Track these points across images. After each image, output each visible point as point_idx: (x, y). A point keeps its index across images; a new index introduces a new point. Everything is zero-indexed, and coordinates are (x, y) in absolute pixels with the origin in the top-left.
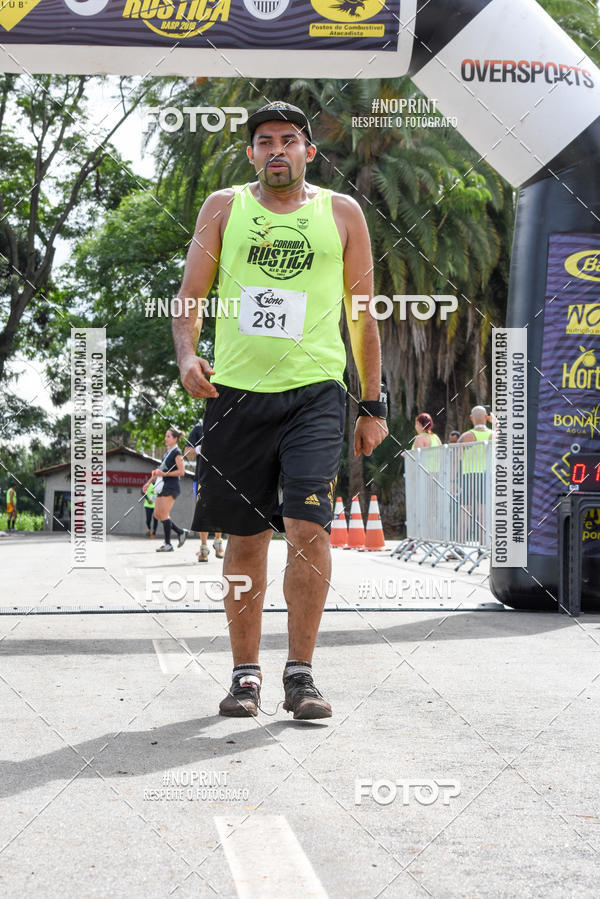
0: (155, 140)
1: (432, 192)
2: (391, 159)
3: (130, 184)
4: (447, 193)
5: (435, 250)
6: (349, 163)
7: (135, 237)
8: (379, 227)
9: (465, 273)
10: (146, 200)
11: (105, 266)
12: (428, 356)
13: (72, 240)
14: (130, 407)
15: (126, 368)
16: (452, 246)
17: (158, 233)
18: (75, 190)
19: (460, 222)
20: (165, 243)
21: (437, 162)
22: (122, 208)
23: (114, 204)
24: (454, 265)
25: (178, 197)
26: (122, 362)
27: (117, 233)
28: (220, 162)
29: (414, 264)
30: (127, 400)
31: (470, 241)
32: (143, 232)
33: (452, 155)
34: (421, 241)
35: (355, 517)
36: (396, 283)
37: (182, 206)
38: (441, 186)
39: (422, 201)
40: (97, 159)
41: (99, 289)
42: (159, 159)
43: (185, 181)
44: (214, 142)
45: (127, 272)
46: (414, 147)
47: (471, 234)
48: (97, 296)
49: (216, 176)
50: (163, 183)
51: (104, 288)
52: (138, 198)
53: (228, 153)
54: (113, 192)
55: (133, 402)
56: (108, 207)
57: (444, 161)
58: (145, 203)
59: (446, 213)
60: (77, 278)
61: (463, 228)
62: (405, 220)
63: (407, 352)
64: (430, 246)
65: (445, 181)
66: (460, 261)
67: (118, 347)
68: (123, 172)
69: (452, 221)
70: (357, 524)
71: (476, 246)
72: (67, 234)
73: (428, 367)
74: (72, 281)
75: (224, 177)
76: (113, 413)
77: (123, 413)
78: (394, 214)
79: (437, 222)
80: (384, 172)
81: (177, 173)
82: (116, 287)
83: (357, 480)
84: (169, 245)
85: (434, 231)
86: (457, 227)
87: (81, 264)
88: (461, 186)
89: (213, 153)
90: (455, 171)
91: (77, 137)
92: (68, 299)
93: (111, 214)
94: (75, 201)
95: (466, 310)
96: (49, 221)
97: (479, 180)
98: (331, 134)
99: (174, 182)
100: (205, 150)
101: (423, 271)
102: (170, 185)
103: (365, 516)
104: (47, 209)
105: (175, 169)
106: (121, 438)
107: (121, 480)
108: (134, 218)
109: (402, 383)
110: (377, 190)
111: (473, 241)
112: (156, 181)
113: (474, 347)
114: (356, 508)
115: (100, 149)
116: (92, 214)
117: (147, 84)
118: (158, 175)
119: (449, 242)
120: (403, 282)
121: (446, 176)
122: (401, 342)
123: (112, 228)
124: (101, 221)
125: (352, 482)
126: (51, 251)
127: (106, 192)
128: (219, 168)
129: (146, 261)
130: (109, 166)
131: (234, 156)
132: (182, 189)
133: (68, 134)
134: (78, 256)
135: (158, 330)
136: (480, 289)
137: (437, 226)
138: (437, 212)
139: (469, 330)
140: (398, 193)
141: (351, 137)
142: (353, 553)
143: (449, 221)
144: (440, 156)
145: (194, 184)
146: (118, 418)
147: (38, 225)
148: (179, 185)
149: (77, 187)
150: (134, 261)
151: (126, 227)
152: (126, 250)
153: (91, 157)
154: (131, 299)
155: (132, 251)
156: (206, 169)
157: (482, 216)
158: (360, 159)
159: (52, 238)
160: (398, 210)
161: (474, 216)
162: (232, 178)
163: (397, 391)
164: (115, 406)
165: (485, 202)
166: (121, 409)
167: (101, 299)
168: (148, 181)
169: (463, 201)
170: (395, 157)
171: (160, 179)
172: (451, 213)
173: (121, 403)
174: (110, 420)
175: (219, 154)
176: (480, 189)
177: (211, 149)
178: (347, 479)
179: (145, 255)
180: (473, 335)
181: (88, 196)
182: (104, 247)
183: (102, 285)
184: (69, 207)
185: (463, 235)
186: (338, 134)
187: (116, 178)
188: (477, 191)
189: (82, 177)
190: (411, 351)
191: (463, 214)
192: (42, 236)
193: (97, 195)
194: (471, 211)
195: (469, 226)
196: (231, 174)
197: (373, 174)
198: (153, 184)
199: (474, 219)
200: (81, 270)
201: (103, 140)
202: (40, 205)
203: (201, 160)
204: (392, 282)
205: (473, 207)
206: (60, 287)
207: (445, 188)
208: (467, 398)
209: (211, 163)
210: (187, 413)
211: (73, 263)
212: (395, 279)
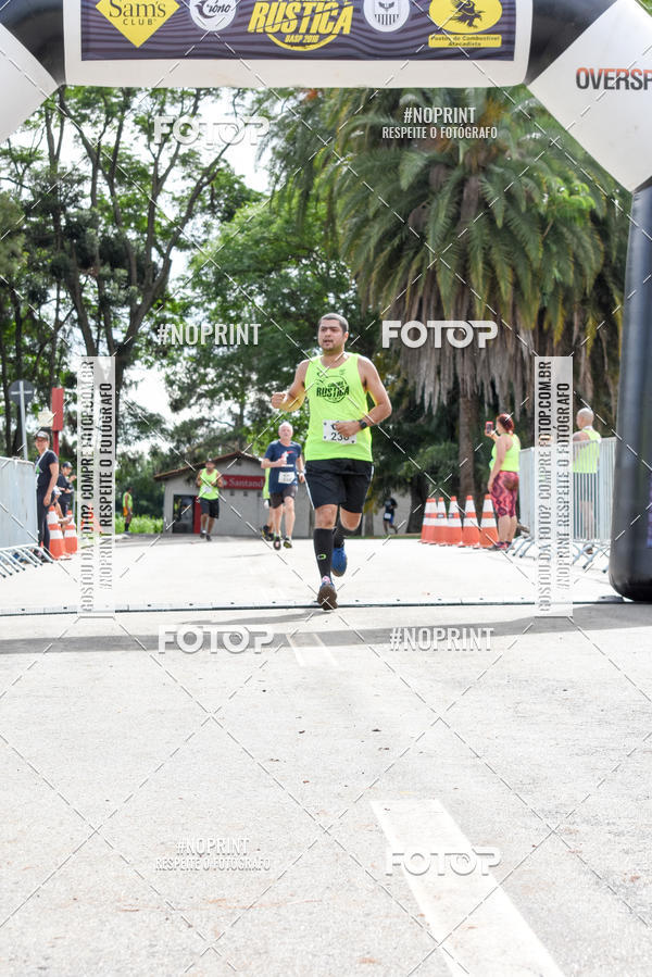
0: (268, 154)
1: (537, 200)
2: (498, 170)
3: (243, 197)
4: (552, 201)
5: (540, 256)
6: (456, 174)
7: (250, 248)
8: (487, 235)
9: (571, 278)
10: (259, 212)
11: (220, 277)
13: (188, 253)
14: (245, 413)
15: (240, 375)
16: (558, 253)
17: (272, 243)
18: (191, 204)
19: (565, 230)
20: (279, 254)
21: (542, 171)
22: (236, 220)
23: (228, 216)
24: (560, 271)
25: (291, 209)
26: (237, 369)
27: (232, 245)
28: (332, 174)
29: (520, 271)
30: (242, 406)
31: (575, 247)
32: (257, 243)
33: (556, 164)
34: (527, 249)
35: (470, 515)
36: (503, 289)
37: (294, 218)
38: (546, 195)
39: (529, 210)
40: (211, 174)
41: (214, 299)
42: (272, 174)
43: (297, 194)
44: (325, 155)
45: (242, 282)
46: (519, 158)
47: (575, 240)
48: (213, 306)
49: (328, 189)
50: (277, 195)
51: (219, 298)
52: (251, 211)
53: (339, 166)
54: (227, 205)
55: (248, 408)
56: (222, 220)
57: (549, 171)
58: (259, 215)
59: (551, 221)
60: (194, 288)
61: (568, 235)
62: (512, 228)
63: (516, 355)
64: (536, 253)
65: (550, 190)
66: (565, 266)
67: (234, 354)
68: (236, 186)
69: (556, 229)
70: (471, 522)
71: (581, 253)
72: (184, 246)
74: (189, 292)
75: (335, 189)
76: (228, 419)
77: (239, 418)
78: (499, 223)
79: (543, 229)
80: (491, 181)
81: (290, 185)
82: (231, 296)
83: (467, 481)
84: (282, 255)
85: (539, 239)
86: (562, 234)
87: (197, 275)
88: (566, 195)
89: (324, 165)
90: (559, 180)
91: (192, 154)
92: (185, 309)
93: (227, 226)
94: (190, 215)
95: (572, 315)
96: (165, 233)
97: (583, 189)
98: (439, 146)
99: (286, 194)
100: (317, 163)
101: (530, 276)
102: (283, 197)
103: (479, 513)
104: (164, 223)
105: (288, 181)
106: (237, 443)
107: (237, 484)
108: (248, 229)
109: (510, 385)
110: (484, 199)
111: (578, 247)
112: (269, 194)
113: (580, 350)
114: (470, 506)
115: (216, 162)
116: (207, 226)
117: (260, 101)
118: (271, 188)
119: (554, 248)
120: (510, 287)
121: (550, 185)
122: (509, 346)
123: (227, 240)
124: (215, 233)
125: (463, 483)
126: (168, 263)
127: (220, 205)
128: (330, 181)
129: (260, 271)
130: (223, 180)
131: (345, 169)
132: (295, 201)
133: (183, 150)
134: (195, 267)
135: (272, 338)
136: (585, 294)
137: (542, 233)
138: (542, 221)
139: (575, 334)
140: (504, 202)
141: (458, 148)
142: (468, 549)
143: (554, 228)
144: (544, 166)
145: (306, 196)
146: (233, 423)
147: (155, 239)
148: (291, 197)
149: (192, 202)
150: (249, 271)
151: (241, 238)
152: (240, 260)
153: (206, 172)
154: (246, 309)
155: (246, 261)
156: (317, 181)
157: (585, 223)
158: (467, 170)
159: (169, 250)
160: (504, 219)
161: (578, 224)
162: (344, 188)
163: (505, 393)
164: (230, 412)
165: (589, 210)
166: (236, 415)
167: (216, 309)
168: (260, 194)
169: (568, 209)
170: (501, 167)
171: (273, 191)
172: (556, 220)
173: (236, 409)
174: (226, 426)
175: (330, 167)
176: (584, 197)
177: (322, 161)
178: (458, 480)
179: (259, 266)
180: (579, 338)
181: (203, 210)
182: (219, 258)
183: (218, 295)
184: (185, 221)
185: (568, 242)
186: (445, 146)
187: (229, 191)
188: (581, 199)
189: (197, 193)
190: (519, 355)
191: (567, 221)
192: (159, 249)
193: (212, 208)
194: (575, 219)
195: (574, 233)
196: (343, 185)
197: (480, 184)
198: (266, 197)
199: (578, 226)
200: (197, 282)
201: (217, 155)
202: (157, 219)
203: (312, 172)
204: (500, 288)
205: (577, 215)
206: (177, 298)
207: (550, 196)
208: (573, 400)
209: (323, 176)
210: (301, 418)
211: (190, 274)
212: (502, 284)
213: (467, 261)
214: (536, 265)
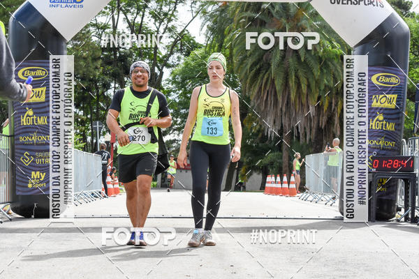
0: (205, 28)
1: (318, 50)
3: (195, 46)
4: (324, 51)
5: (319, 74)
7: (196, 67)
8: (297, 64)
9: (332, 84)
10: (201, 53)
11: (184, 79)
12: (316, 118)
13: (170, 69)
16: (327, 73)
19: (330, 63)
22: (191, 56)
23: (188, 54)
24: (327, 81)
27: (189, 66)
28: (232, 37)
29: (310, 80)
31: (334, 71)
34: (313, 71)
35: (285, 182)
38: (322, 48)
39: (315, 54)
40: (182, 36)
41: (181, 89)
42: (207, 36)
43: (217, 45)
44: (229, 29)
45: (193, 82)
47: (334, 68)
48: (181, 92)
49: (230, 43)
50: (208, 46)
51: (183, 89)
52: (197, 52)
53: (235, 34)
54: (187, 50)
56: (185, 55)
57: (323, 38)
59: (324, 59)
60: (172, 84)
61: (331, 65)
62: (308, 62)
63: (307, 116)
64: (317, 73)
65: (324, 46)
66: (329, 79)
68: (192, 41)
70: (285, 186)
71: (336, 73)
72: (169, 66)
73: (316, 122)
74: (170, 86)
75: (233, 43)
78: (302, 59)
81: (214, 42)
82: (188, 88)
83: (286, 168)
85: (319, 67)
86: (328, 65)
87: (174, 78)
88: (330, 48)
89: (229, 34)
90: (328, 42)
91: (173, 27)
92: (168, 93)
93: (187, 58)
94: (172, 53)
95: (332, 99)
96: (161, 61)
97: (338, 46)
98: (277, 26)
99: (212, 45)
100: (226, 33)
101: (314, 82)
102: (211, 47)
103: (289, 182)
104: (161, 56)
105: (213, 40)
108: (196, 60)
109: (305, 128)
112: (205, 45)
113: (335, 114)
114: (285, 179)
115: (183, 31)
116: (178, 58)
117: (202, 6)
119: (325, 71)
120: (306, 87)
121: (324, 44)
122: (305, 112)
123: (187, 64)
124: (182, 61)
125: (284, 169)
126: (162, 73)
127: (185, 49)
130: (186, 38)
131: (237, 35)
132: (216, 48)
133: (170, 25)
134: (173, 75)
137: (320, 64)
138: (320, 59)
139: (333, 107)
141: (286, 28)
142: (284, 197)
143: (325, 63)
147: (156, 63)
148: (215, 46)
149: (173, 48)
151: (193, 63)
152: (192, 73)
153: (180, 34)
155: (195, 73)
156: (225, 40)
157: (339, 61)
159: (162, 68)
160: (304, 58)
162: (236, 44)
163: (302, 132)
165: (340, 55)
168: (202, 45)
169: (331, 54)
171: (207, 44)
172: (326, 59)
175: (231, 34)
177: (228, 32)
178: (282, 168)
180: (334, 109)
181: (177, 51)
182: (183, 72)
184: (170, 55)
185: (331, 68)
186: (280, 27)
187: (189, 43)
188: (337, 50)
189: (175, 44)
190: (309, 116)
191: (331, 59)
192: (158, 67)
193: (181, 50)
194: (334, 59)
195: (333, 64)
196: (236, 42)
198: (204, 47)
199: (335, 62)
200: (174, 82)
201: (183, 28)
202: (158, 55)
203: (223, 37)
204: (302, 87)
205: (335, 57)
206: (165, 88)
207: (324, 48)
208: (331, 135)
209: (228, 38)
211: (171, 78)
212: (303, 85)
213: (288, 75)
214: (317, 78)
